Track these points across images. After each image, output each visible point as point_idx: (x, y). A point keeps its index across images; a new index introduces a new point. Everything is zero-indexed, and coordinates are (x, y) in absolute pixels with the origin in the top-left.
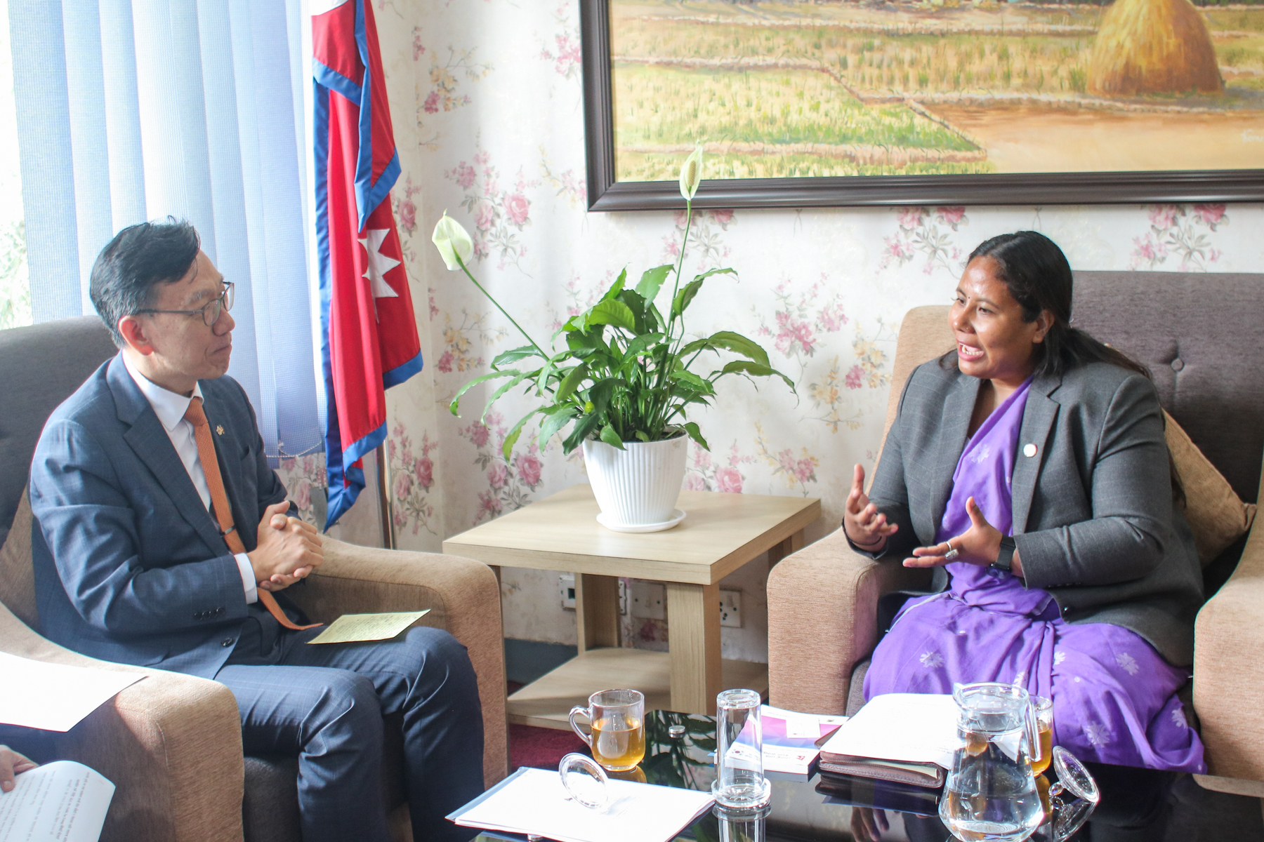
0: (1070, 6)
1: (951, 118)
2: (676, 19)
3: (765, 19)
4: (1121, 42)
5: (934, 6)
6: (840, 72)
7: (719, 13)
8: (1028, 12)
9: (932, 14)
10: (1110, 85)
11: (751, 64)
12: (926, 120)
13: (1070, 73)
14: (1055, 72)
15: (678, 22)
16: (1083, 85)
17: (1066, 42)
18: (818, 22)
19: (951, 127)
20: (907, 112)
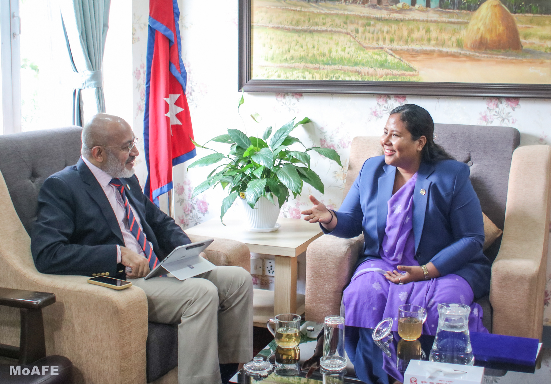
0: (457, 11)
1: (403, 57)
2: (282, 8)
3: (323, 10)
4: (479, 27)
5: (398, 8)
6: (355, 35)
7: (302, 6)
8: (439, 13)
9: (397, 11)
10: (474, 45)
11: (315, 29)
12: (393, 58)
13: (457, 40)
14: (450, 39)
15: (283, 9)
16: (462, 45)
17: (456, 26)
18: (346, 13)
19: (404, 61)
20: (384, 54)
